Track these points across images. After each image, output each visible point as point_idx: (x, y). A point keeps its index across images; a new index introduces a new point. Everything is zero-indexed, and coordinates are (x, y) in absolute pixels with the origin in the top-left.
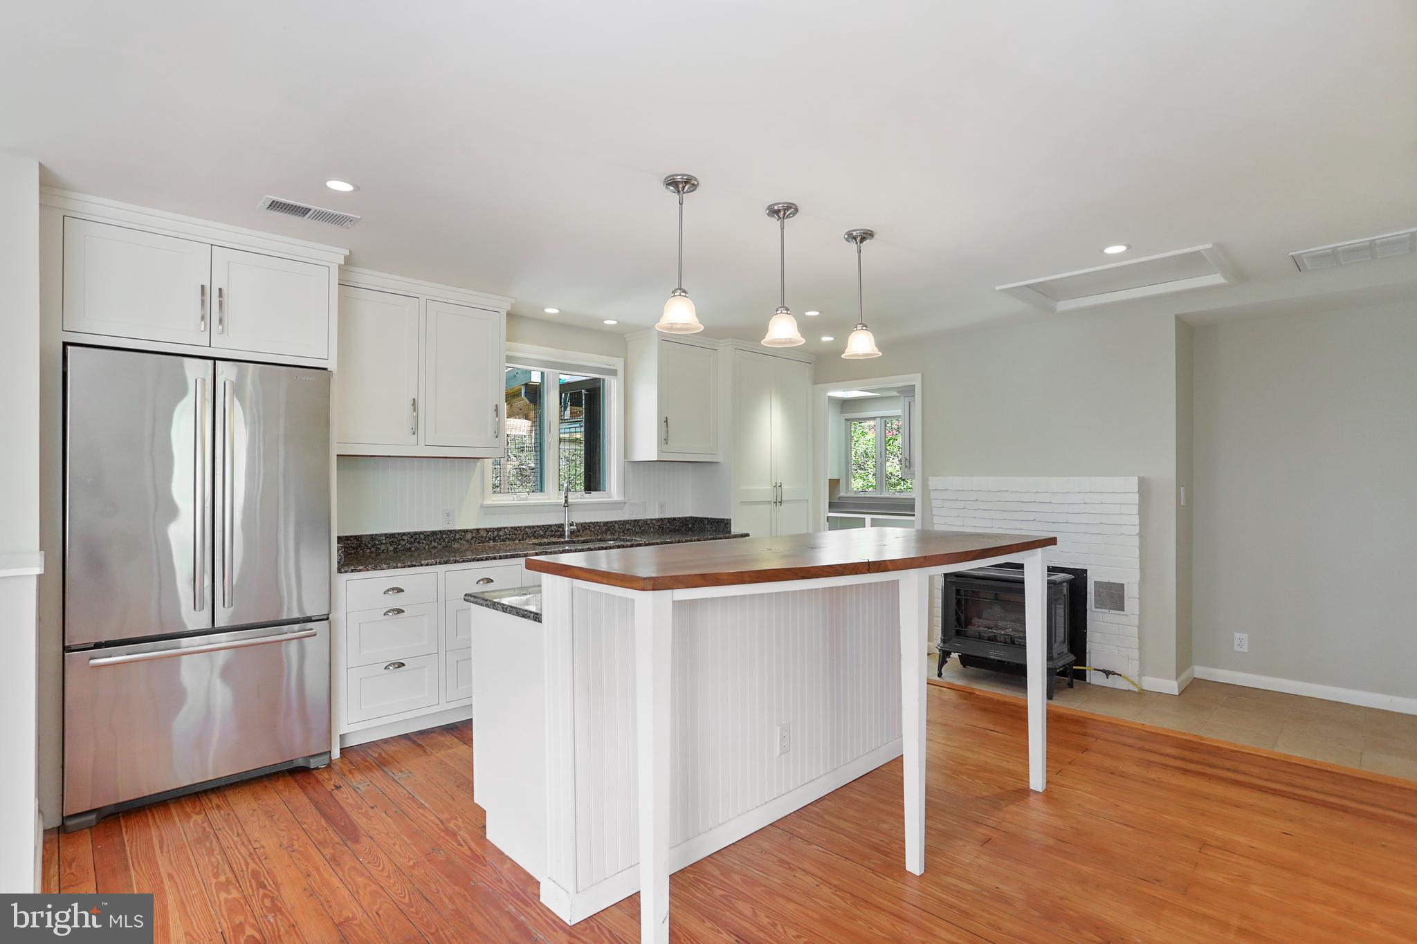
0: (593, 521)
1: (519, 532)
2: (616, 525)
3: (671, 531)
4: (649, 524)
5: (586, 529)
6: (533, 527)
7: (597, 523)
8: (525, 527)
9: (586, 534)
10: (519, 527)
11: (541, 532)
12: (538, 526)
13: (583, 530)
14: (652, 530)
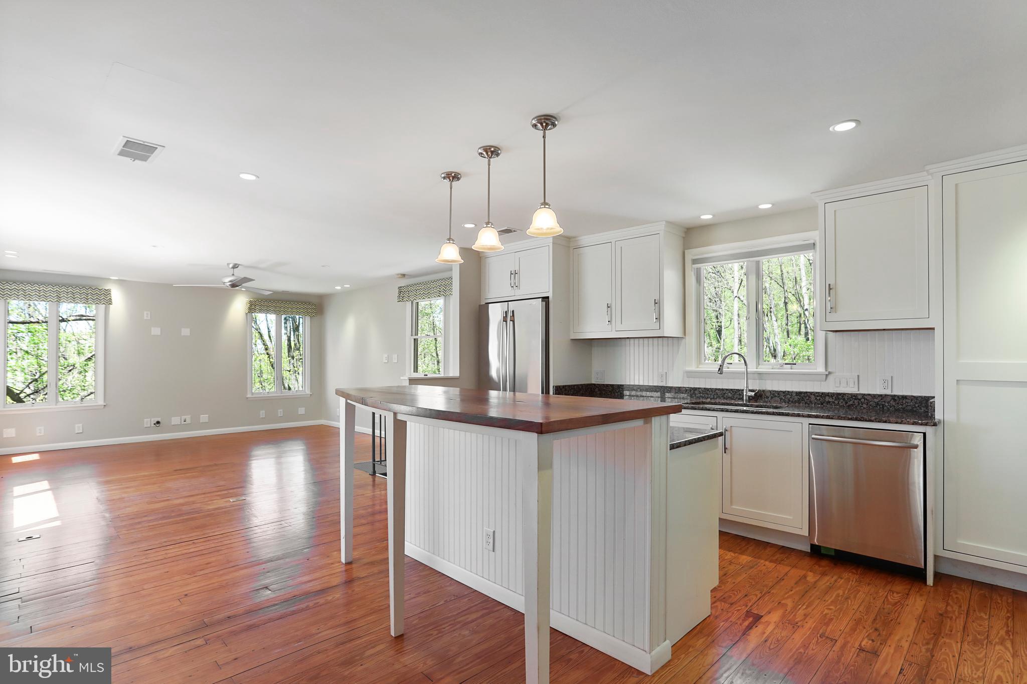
0: (783, 390)
1: (711, 393)
2: (813, 397)
3: (897, 410)
4: (860, 400)
5: (776, 396)
6: (723, 390)
7: (788, 392)
8: (716, 389)
9: (775, 401)
10: (710, 389)
11: (729, 394)
12: (727, 390)
13: (772, 398)
14: (865, 406)
